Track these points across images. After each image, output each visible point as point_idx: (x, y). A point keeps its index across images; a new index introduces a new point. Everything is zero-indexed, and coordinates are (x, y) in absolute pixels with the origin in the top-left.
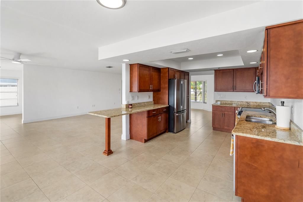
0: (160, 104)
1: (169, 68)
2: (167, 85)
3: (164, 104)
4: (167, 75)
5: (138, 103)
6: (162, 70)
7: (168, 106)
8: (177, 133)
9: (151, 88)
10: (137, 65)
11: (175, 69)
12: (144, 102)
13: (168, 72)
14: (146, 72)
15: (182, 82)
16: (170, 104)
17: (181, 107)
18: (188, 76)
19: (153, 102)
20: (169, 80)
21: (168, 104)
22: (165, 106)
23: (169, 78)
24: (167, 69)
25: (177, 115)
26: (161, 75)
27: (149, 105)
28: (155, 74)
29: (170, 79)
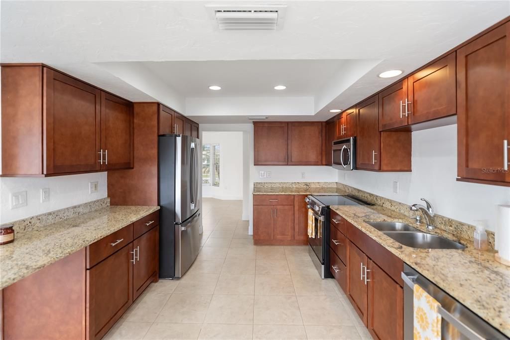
1: (161, 106)
2: (155, 152)
3: (144, 203)
4: (156, 123)
5: (50, 214)
6: (137, 109)
7: (159, 208)
9: (104, 159)
10: (38, 71)
11: (175, 111)
12: (75, 207)
13: (156, 116)
14: (82, 107)
15: (193, 145)
16: (162, 203)
17: (192, 206)
18: (196, 132)
19: (109, 200)
20: (159, 136)
21: (159, 205)
22: (151, 211)
23: (161, 133)
24: (155, 108)
25: (183, 229)
26: (135, 121)
27: (96, 211)
28: (114, 118)
29: (163, 135)
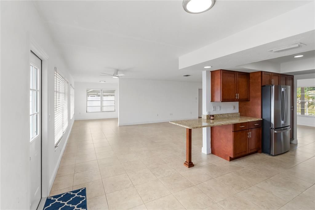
0: (249, 117)
1: (263, 73)
2: (260, 94)
3: (255, 116)
4: (260, 81)
5: (221, 114)
6: (251, 75)
7: (262, 119)
8: (275, 155)
9: (238, 97)
10: (220, 71)
11: (272, 73)
12: (228, 114)
13: (260, 77)
14: (231, 79)
15: (283, 90)
16: (264, 118)
17: (282, 122)
18: (291, 81)
19: (239, 114)
20: (262, 86)
21: (262, 118)
22: (257, 120)
23: (263, 85)
24: (260, 74)
25: (276, 132)
26: (251, 81)
27: (234, 117)
28: (242, 81)
29: (264, 86)
